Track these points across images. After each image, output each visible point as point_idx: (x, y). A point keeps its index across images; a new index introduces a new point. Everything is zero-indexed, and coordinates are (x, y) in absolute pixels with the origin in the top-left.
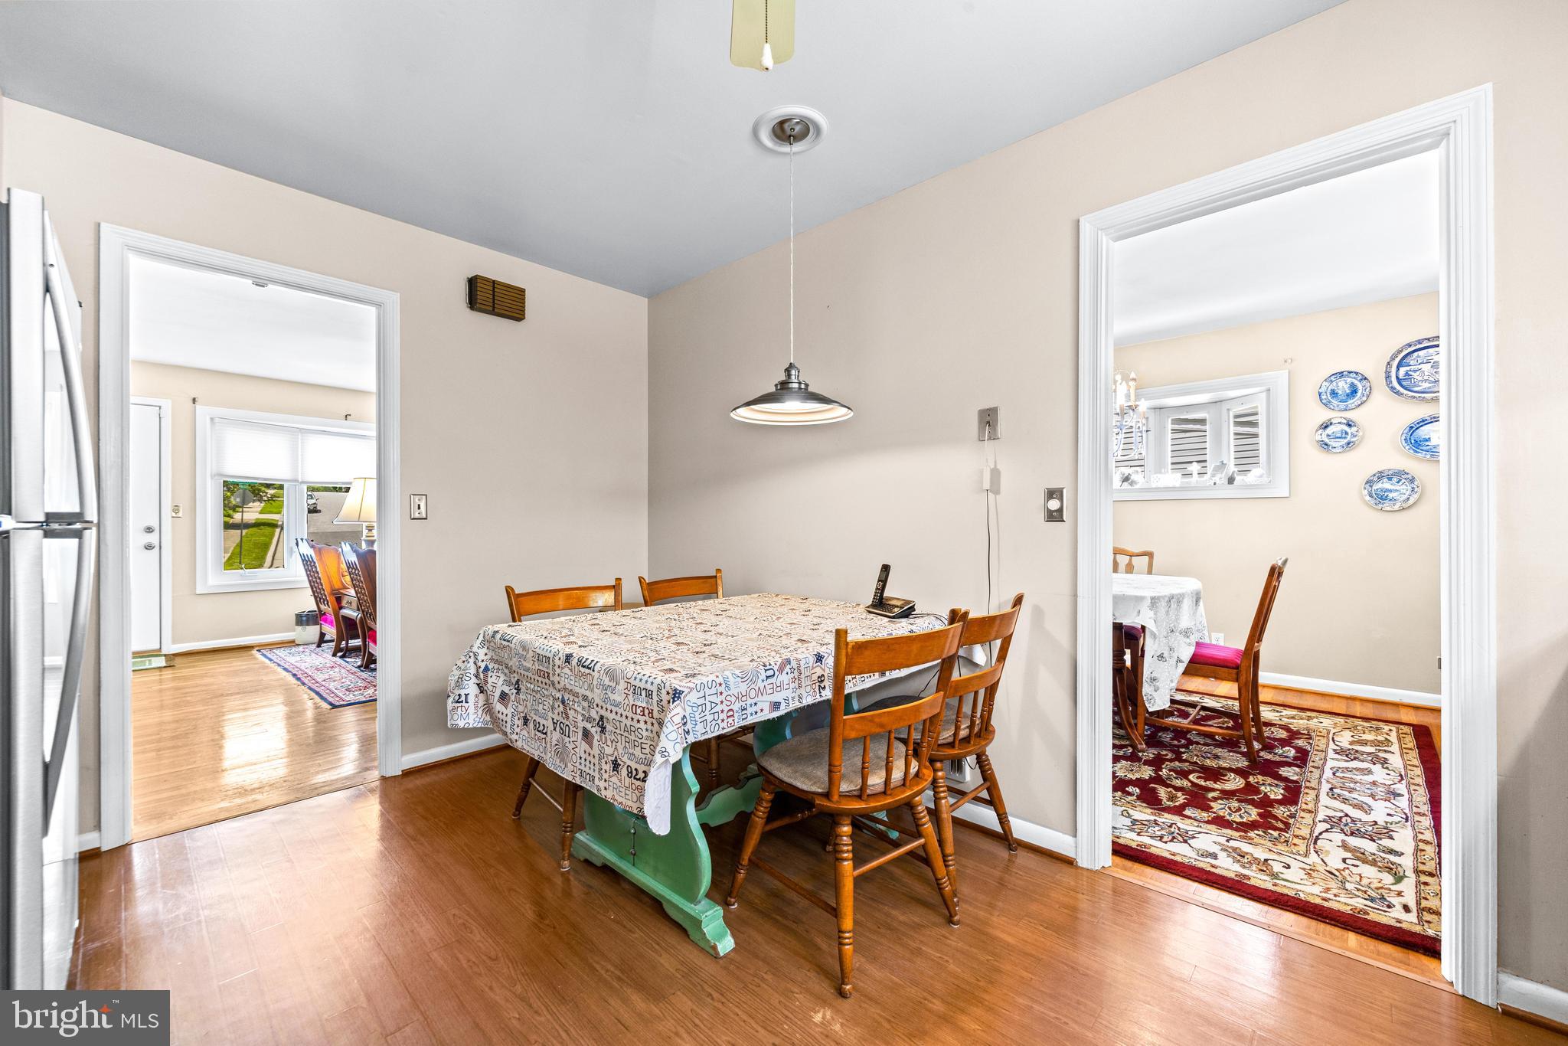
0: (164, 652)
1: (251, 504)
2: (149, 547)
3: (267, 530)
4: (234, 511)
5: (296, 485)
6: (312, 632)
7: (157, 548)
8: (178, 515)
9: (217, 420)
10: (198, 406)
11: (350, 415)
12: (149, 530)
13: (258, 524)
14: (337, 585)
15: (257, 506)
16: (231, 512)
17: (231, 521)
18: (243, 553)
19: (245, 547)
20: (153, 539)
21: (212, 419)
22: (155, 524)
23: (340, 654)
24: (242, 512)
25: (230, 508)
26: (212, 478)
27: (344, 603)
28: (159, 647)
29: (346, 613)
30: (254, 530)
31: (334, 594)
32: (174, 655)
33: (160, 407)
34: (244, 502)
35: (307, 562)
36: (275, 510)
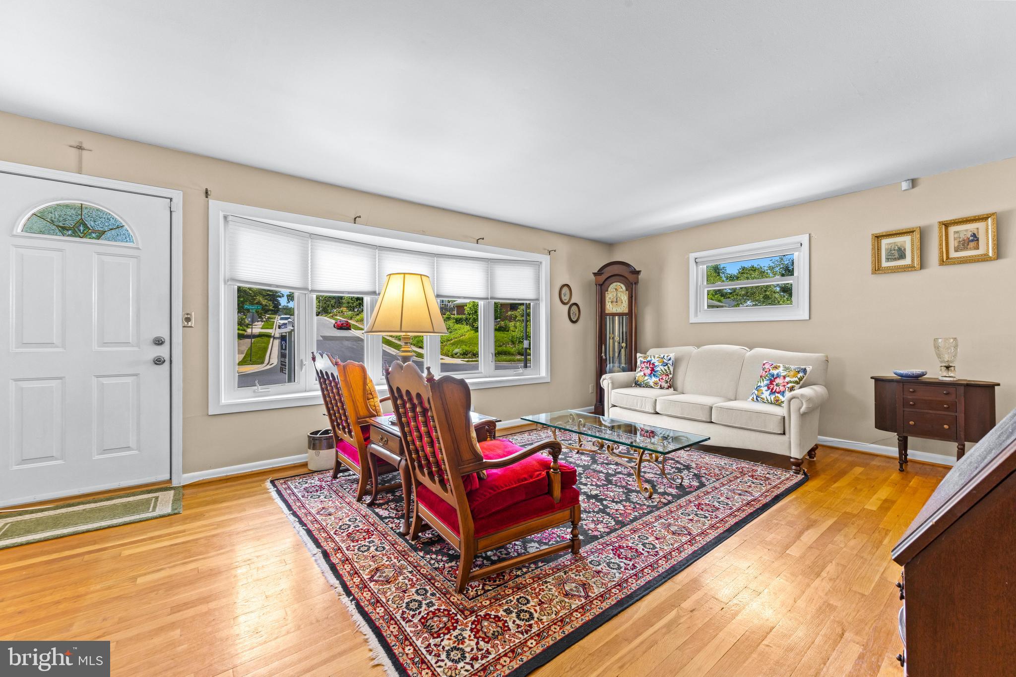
0: (175, 483)
1: (256, 323)
2: (158, 361)
3: (265, 339)
4: (247, 327)
5: (305, 294)
6: (327, 457)
7: (167, 364)
8: (190, 324)
9: (230, 218)
10: (212, 202)
11: (360, 217)
12: (159, 342)
13: (261, 335)
14: (363, 412)
15: (260, 324)
16: (245, 328)
17: (246, 333)
18: (252, 354)
19: (253, 350)
20: (163, 351)
21: (225, 217)
22: (164, 334)
23: (368, 499)
24: (252, 328)
25: (245, 326)
26: (225, 283)
27: (373, 435)
28: (168, 478)
29: (377, 451)
30: (259, 339)
31: (359, 423)
32: (184, 487)
33: (171, 199)
34: (253, 321)
35: (323, 377)
36: (270, 327)
